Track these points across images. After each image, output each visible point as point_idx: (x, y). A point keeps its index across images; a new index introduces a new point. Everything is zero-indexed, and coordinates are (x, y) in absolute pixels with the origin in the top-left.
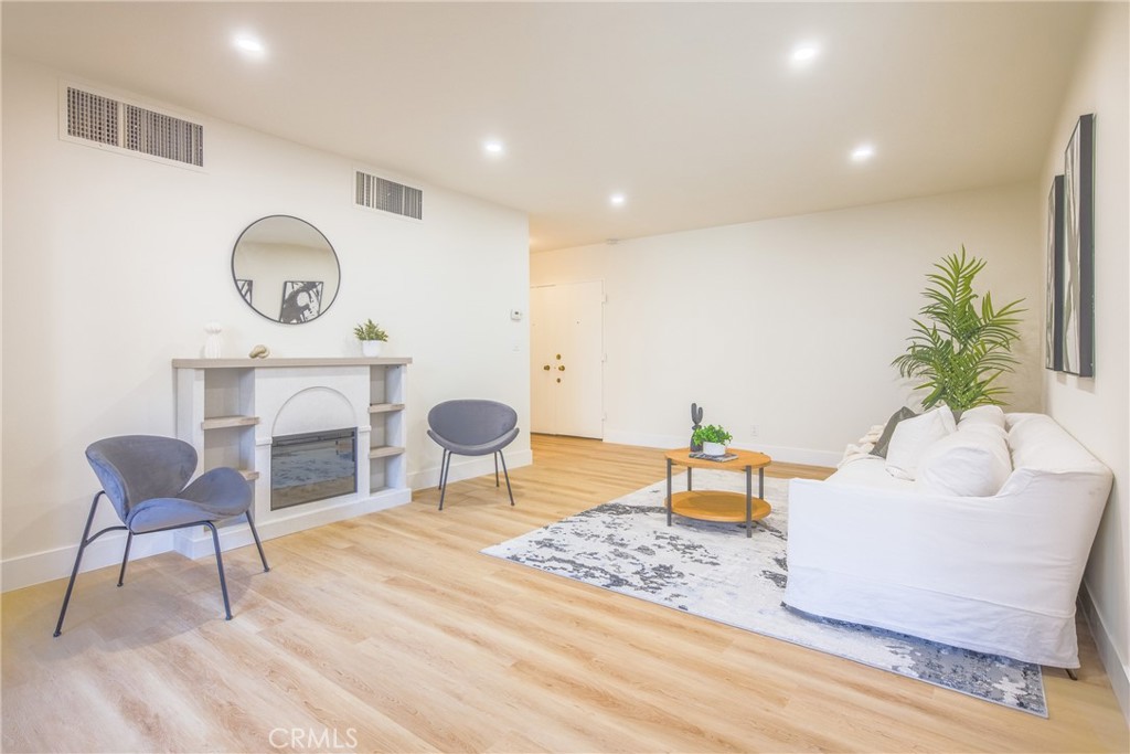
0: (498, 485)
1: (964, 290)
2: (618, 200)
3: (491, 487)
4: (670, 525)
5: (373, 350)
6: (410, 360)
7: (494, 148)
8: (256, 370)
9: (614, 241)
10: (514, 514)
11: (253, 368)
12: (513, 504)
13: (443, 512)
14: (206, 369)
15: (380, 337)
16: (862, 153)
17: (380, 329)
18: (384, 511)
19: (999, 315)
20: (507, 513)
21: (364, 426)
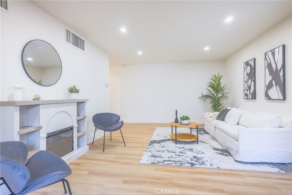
0: (111, 140)
1: (218, 82)
2: (140, 53)
3: (109, 141)
4: (176, 144)
5: (75, 96)
6: (88, 100)
7: (123, 30)
8: (40, 106)
9: (125, 65)
10: (126, 148)
11: (39, 105)
12: (125, 145)
13: (105, 152)
14: (20, 106)
15: (77, 91)
16: (207, 49)
17: (78, 88)
18: (82, 155)
19: (222, 88)
20: (124, 148)
21: (76, 125)
